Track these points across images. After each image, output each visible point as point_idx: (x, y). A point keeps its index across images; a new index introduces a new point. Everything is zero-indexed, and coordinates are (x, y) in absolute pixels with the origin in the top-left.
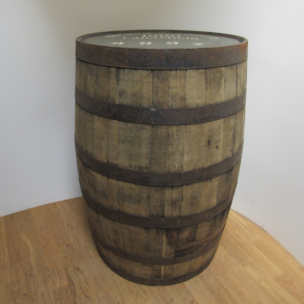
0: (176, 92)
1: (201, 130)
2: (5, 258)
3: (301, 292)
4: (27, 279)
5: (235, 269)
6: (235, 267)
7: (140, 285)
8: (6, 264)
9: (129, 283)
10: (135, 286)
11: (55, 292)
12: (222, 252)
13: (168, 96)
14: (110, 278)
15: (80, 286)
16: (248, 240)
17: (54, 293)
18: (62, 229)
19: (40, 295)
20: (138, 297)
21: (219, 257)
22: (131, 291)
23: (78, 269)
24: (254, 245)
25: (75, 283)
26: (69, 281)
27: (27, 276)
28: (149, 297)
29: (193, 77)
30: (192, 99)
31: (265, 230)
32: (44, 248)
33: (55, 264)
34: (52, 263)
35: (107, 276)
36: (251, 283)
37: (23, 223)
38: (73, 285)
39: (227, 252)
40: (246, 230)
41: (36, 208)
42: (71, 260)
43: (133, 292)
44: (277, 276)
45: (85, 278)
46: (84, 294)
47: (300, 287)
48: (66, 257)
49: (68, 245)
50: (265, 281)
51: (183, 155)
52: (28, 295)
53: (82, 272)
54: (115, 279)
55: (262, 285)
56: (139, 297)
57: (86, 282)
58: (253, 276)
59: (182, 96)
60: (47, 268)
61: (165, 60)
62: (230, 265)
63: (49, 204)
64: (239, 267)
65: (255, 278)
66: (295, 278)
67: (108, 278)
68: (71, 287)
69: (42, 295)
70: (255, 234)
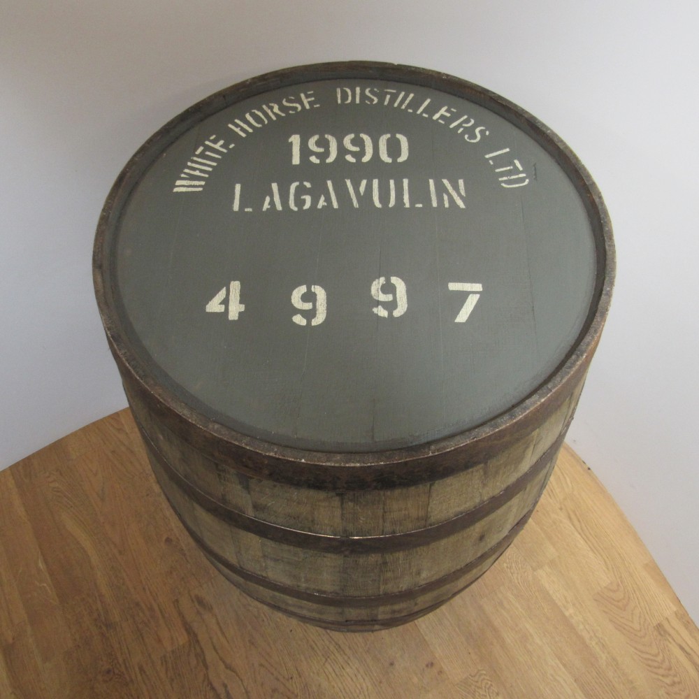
0: (405, 515)
1: (465, 535)
2: (45, 585)
3: (640, 624)
4: (103, 634)
5: (517, 579)
6: (518, 573)
7: (328, 631)
8: (51, 601)
9: (307, 627)
10: (319, 635)
11: (166, 661)
13: (384, 521)
15: (212, 642)
16: (550, 496)
17: (164, 663)
18: (148, 495)
19: (137, 669)
20: (326, 660)
22: (313, 649)
23: (200, 601)
24: (561, 509)
25: (200, 638)
26: (188, 633)
27: (101, 627)
28: (349, 658)
29: (451, 485)
30: (445, 512)
31: (589, 465)
32: (120, 552)
33: (151, 592)
34: (144, 589)
35: (262, 615)
36: (546, 610)
37: (57, 485)
38: (198, 641)
41: (74, 434)
42: (183, 578)
43: (316, 648)
44: (600, 589)
45: (218, 623)
46: (224, 662)
47: (640, 613)
48: (171, 573)
49: (168, 540)
50: (574, 605)
51: (419, 573)
52: (114, 673)
53: (210, 609)
54: (279, 620)
55: (567, 614)
56: (328, 659)
57: (223, 633)
58: (551, 592)
59: (420, 516)
60: (137, 604)
61: (375, 479)
62: (507, 567)
63: (102, 420)
64: (525, 572)
65: (554, 598)
66: (634, 591)
67: (265, 620)
68: (195, 649)
69: (141, 669)
70: (565, 478)
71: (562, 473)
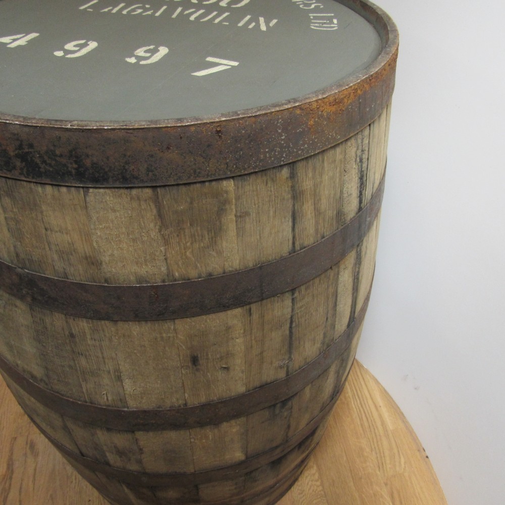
0: (69, 244)
1: (164, 335)
9: (105, 503)
12: (310, 483)
13: (50, 249)
14: (76, 483)
15: (22, 483)
16: (379, 469)
21: (300, 494)
23: (32, 446)
24: (386, 484)
25: (15, 475)
26: (8, 468)
29: (114, 211)
30: (120, 264)
35: (74, 478)
38: (11, 478)
39: (321, 488)
40: (385, 443)
45: (35, 470)
51: (119, 378)
53: (36, 455)
54: (84, 487)
59: (88, 255)
61: (17, 152)
67: (74, 481)
68: (5, 483)
70: (400, 458)
71: (398, 451)
